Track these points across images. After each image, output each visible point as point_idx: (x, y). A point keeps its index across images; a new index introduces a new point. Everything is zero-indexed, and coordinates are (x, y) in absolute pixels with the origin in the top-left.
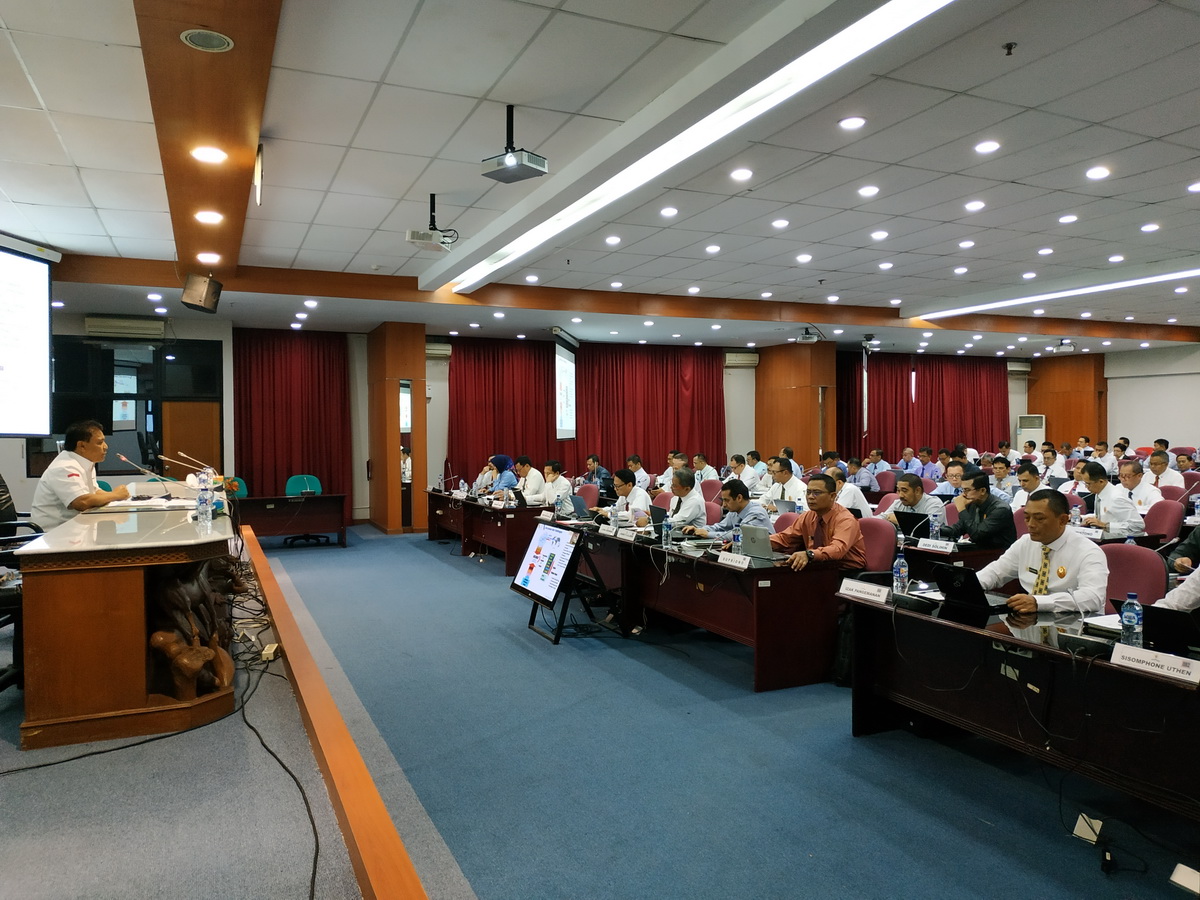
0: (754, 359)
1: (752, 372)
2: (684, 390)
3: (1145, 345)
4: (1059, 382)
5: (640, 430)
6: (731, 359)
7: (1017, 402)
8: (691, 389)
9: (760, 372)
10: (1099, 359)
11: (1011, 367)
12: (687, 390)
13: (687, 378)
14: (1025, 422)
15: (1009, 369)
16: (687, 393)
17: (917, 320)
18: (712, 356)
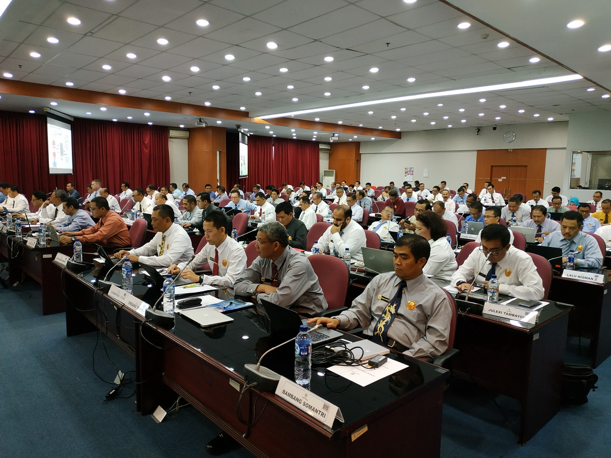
0: (186, 134)
1: (186, 141)
2: (145, 149)
3: (373, 139)
4: (341, 154)
5: (117, 170)
6: (172, 133)
7: (324, 163)
8: (149, 149)
9: (190, 140)
10: (357, 144)
11: (321, 146)
12: (147, 149)
13: (146, 142)
14: (327, 174)
15: (320, 147)
16: (147, 151)
17: (258, 119)
18: (161, 132)
